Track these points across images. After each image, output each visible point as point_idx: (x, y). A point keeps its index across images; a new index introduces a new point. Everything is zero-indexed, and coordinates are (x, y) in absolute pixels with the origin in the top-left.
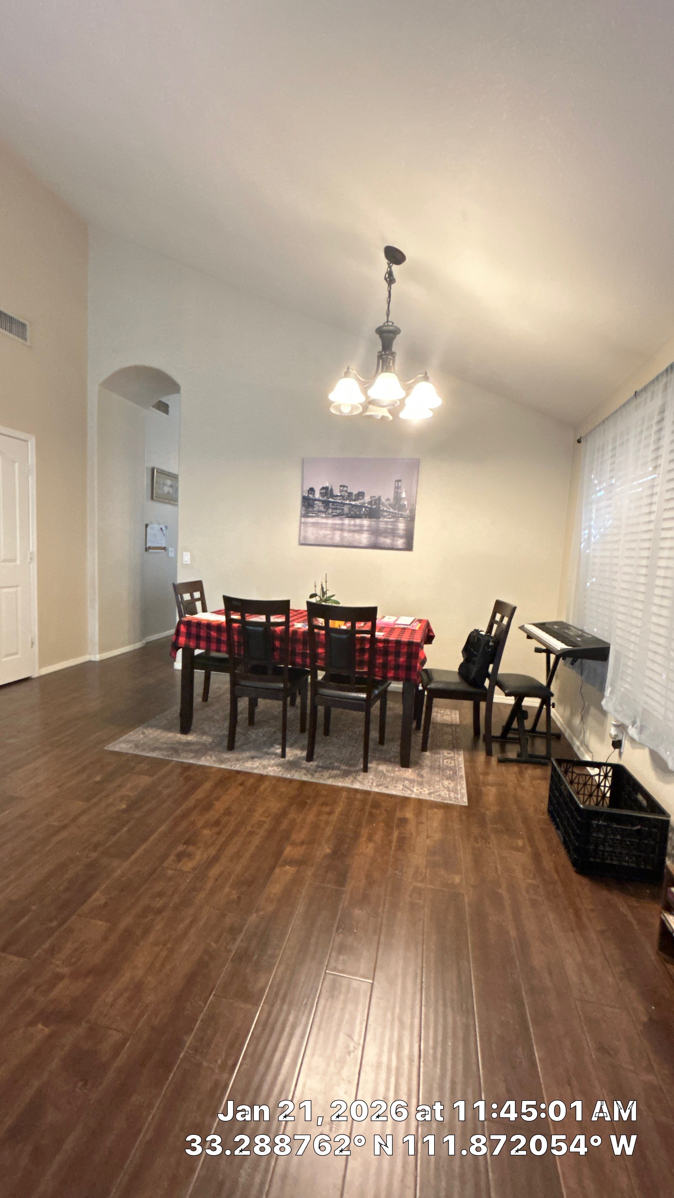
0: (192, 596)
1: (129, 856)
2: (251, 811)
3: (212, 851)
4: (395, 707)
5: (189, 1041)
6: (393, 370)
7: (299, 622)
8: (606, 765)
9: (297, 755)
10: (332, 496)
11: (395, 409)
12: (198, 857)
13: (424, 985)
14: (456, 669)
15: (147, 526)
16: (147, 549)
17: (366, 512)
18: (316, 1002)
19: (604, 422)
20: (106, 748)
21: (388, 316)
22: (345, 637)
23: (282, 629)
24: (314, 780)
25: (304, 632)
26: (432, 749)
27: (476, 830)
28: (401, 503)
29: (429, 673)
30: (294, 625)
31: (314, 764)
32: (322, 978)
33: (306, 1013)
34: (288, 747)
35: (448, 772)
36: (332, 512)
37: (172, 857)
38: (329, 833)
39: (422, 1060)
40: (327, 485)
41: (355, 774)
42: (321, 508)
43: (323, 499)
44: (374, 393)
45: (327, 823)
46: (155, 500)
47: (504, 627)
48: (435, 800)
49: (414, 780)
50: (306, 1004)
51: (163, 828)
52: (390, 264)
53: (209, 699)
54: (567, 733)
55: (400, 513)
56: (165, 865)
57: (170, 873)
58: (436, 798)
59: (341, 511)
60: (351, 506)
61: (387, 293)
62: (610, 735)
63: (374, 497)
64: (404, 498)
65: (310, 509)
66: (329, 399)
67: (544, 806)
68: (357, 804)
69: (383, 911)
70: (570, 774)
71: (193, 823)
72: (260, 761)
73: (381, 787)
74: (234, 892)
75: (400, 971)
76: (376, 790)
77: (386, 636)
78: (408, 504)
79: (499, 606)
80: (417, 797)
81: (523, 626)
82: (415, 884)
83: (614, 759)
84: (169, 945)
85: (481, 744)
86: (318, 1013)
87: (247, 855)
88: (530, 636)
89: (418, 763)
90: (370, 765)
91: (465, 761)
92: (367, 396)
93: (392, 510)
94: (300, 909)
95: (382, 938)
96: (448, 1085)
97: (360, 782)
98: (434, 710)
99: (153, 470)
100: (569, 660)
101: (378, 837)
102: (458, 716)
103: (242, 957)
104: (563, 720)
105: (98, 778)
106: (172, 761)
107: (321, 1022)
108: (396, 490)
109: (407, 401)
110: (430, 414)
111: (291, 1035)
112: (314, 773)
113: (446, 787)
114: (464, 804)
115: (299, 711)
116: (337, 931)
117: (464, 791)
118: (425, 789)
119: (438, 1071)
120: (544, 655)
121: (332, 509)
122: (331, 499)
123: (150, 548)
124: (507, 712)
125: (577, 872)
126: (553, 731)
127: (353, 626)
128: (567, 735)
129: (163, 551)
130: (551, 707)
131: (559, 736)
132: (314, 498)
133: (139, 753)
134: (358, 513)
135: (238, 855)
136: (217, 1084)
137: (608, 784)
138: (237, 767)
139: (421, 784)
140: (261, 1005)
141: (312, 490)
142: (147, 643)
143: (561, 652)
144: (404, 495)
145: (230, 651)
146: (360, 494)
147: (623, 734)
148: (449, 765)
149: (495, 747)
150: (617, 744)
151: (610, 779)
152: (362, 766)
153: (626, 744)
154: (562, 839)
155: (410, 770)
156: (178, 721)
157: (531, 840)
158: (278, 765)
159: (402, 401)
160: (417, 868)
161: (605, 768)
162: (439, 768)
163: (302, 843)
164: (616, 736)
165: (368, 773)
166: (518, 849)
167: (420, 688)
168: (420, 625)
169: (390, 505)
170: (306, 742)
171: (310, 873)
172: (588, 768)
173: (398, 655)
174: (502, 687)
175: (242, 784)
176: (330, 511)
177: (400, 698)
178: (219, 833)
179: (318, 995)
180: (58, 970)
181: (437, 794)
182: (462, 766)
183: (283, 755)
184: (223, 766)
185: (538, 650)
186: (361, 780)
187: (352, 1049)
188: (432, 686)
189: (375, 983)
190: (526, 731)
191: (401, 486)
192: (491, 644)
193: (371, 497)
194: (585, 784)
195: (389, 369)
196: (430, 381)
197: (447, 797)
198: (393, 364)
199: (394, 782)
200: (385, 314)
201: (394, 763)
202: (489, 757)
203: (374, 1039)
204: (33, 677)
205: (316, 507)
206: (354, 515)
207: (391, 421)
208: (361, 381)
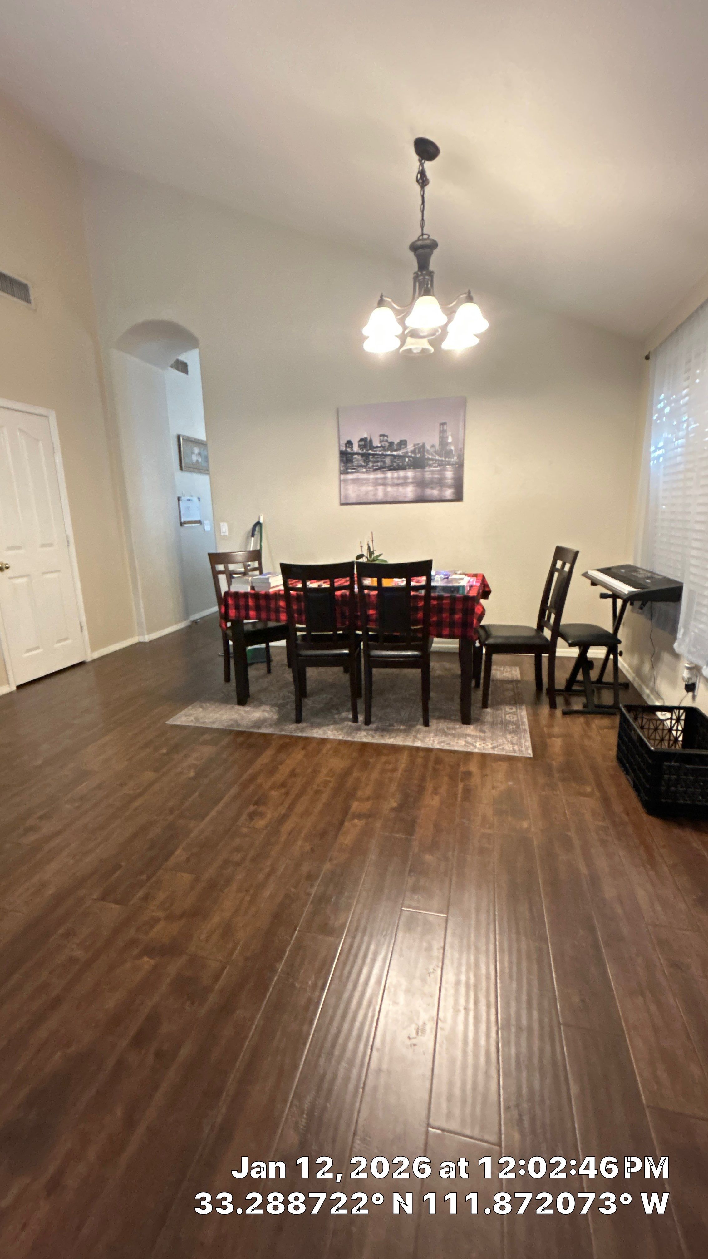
1: (203, 818)
2: (315, 772)
3: (282, 810)
4: (452, 668)
5: (281, 967)
6: (431, 291)
8: (679, 708)
10: (372, 448)
11: (437, 338)
12: (269, 816)
13: (497, 917)
15: (179, 499)
16: (182, 524)
17: (409, 462)
18: (394, 933)
19: (677, 330)
20: (167, 723)
21: (422, 227)
22: (399, 595)
24: (375, 741)
26: (493, 706)
27: (541, 780)
28: (448, 448)
29: (487, 628)
31: (373, 726)
32: (399, 913)
33: (386, 944)
35: (511, 727)
36: (373, 466)
37: (244, 817)
38: (395, 788)
39: (498, 978)
40: (365, 435)
41: (416, 732)
42: (360, 462)
43: (363, 452)
45: (391, 780)
46: (185, 471)
47: (566, 575)
48: (499, 753)
49: (476, 735)
50: (385, 935)
51: (233, 791)
52: (422, 160)
54: (636, 683)
56: (239, 823)
57: (245, 830)
59: (382, 464)
60: (393, 457)
61: (420, 198)
62: (683, 678)
63: (418, 444)
64: (450, 442)
65: (349, 465)
66: (362, 334)
67: (613, 753)
68: (419, 761)
69: (453, 856)
70: (640, 721)
71: (260, 786)
73: (442, 744)
74: (307, 844)
75: (473, 906)
76: (438, 746)
78: (455, 449)
79: (560, 553)
80: (480, 751)
81: (587, 573)
82: (482, 830)
83: (688, 702)
84: (252, 892)
85: (545, 698)
86: (398, 943)
87: (316, 811)
88: (594, 582)
89: (480, 719)
90: (430, 722)
91: (528, 714)
92: (405, 328)
93: (437, 458)
94: (373, 856)
95: (454, 879)
96: (524, 997)
97: (421, 740)
98: (494, 667)
99: (179, 437)
100: (637, 604)
101: (443, 790)
102: (518, 673)
103: (322, 899)
104: (632, 669)
105: (164, 751)
107: (401, 949)
108: (441, 434)
109: (449, 328)
110: (476, 341)
111: (374, 960)
112: (374, 735)
113: (509, 740)
114: (529, 756)
116: (409, 874)
117: (529, 743)
118: (488, 743)
119: (514, 985)
120: (610, 601)
121: (373, 462)
122: (370, 452)
123: (185, 523)
124: (571, 665)
125: (648, 813)
126: (621, 680)
128: (636, 685)
129: (199, 524)
130: (618, 655)
131: (627, 685)
132: (352, 452)
133: (200, 725)
134: (401, 464)
135: (307, 813)
136: (310, 1000)
137: (680, 728)
139: (483, 739)
140: (344, 937)
141: (349, 443)
142: (193, 622)
143: (629, 596)
144: (450, 440)
146: (403, 443)
147: (697, 677)
148: (512, 720)
149: (560, 700)
150: (690, 687)
151: (682, 723)
153: (701, 687)
154: (632, 783)
155: (472, 727)
156: (234, 694)
157: (599, 785)
158: (336, 731)
159: (444, 328)
160: (484, 818)
161: (677, 711)
162: (502, 723)
163: (368, 799)
164: (689, 679)
165: (429, 732)
166: (585, 795)
167: (478, 644)
168: (475, 580)
169: (435, 452)
171: (378, 824)
172: (659, 714)
173: (452, 611)
174: (565, 638)
175: (304, 748)
176: (371, 464)
177: (457, 658)
178: (287, 794)
179: (395, 928)
180: (154, 914)
181: (501, 747)
182: (526, 720)
185: (603, 596)
186: (422, 738)
187: (431, 970)
188: (491, 641)
189: (450, 917)
190: (593, 683)
191: (446, 429)
193: (414, 445)
194: (656, 729)
195: (427, 292)
196: (474, 301)
197: (511, 750)
198: (432, 285)
199: (456, 739)
200: (420, 225)
201: (455, 721)
202: (553, 710)
203: (452, 963)
204: (86, 661)
205: (355, 461)
206: (397, 467)
207: (433, 353)
208: (396, 309)
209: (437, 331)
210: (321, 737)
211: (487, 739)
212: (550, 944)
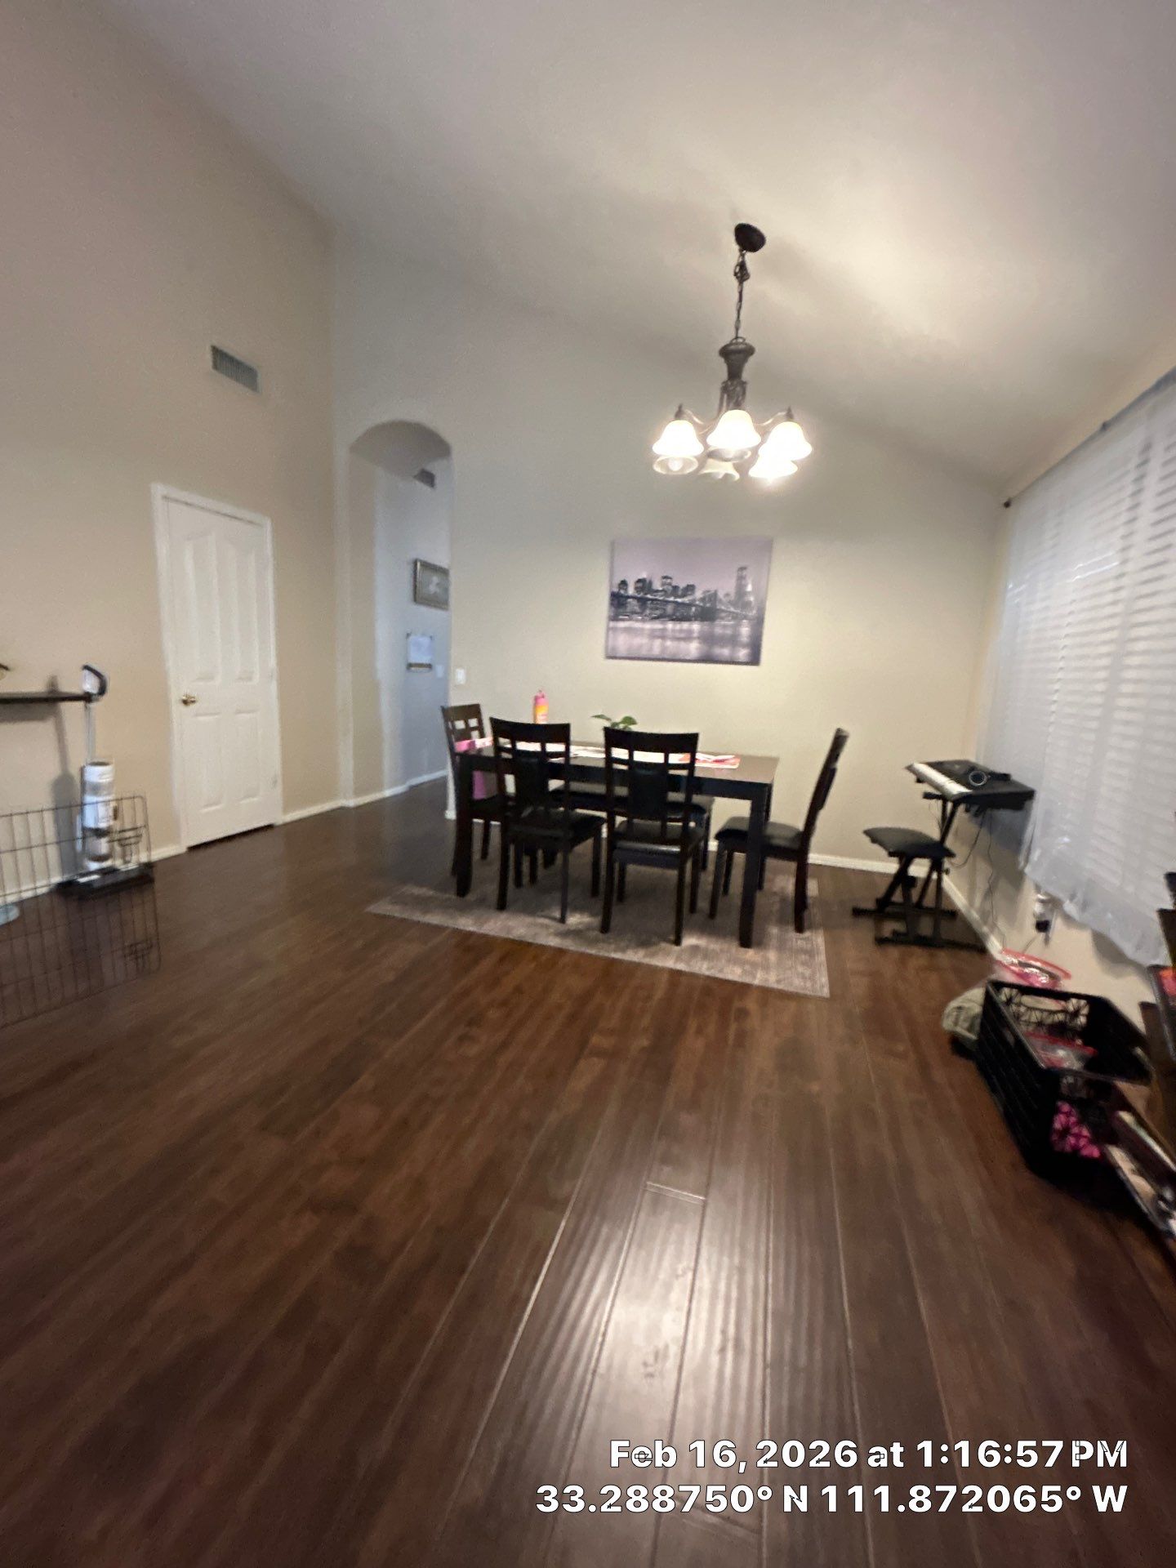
0: (469, 724)
1: (399, 1036)
2: (547, 990)
5: (481, 1247)
6: (742, 404)
10: (651, 591)
11: (743, 465)
12: (483, 1042)
15: (408, 635)
16: (409, 667)
17: (696, 612)
18: (634, 1217)
20: (368, 911)
21: (737, 329)
22: (654, 773)
26: (780, 927)
27: (840, 1031)
28: (746, 599)
32: (641, 1191)
33: (623, 1227)
35: (803, 956)
36: (651, 614)
37: (452, 1040)
38: (647, 1022)
39: (770, 1294)
40: (644, 575)
42: (635, 608)
43: (639, 596)
44: (716, 440)
45: (643, 1010)
46: (420, 603)
49: (757, 963)
50: (622, 1219)
51: (441, 1005)
52: (743, 251)
53: (490, 856)
55: (744, 612)
56: (444, 1047)
57: (450, 1057)
58: (787, 987)
59: (662, 612)
60: (676, 605)
61: (737, 295)
62: (1033, 913)
63: (708, 591)
64: (749, 592)
65: (621, 610)
66: (653, 452)
68: (682, 989)
69: (717, 1121)
71: (476, 1002)
73: (713, 970)
74: (530, 1084)
75: (740, 1190)
76: (707, 973)
78: (756, 599)
80: (761, 984)
81: (913, 766)
82: (758, 1089)
84: (453, 1140)
86: (638, 1232)
87: (544, 1043)
88: (921, 778)
89: (762, 942)
91: (826, 944)
92: (706, 446)
93: (732, 609)
94: (611, 1110)
95: (718, 1150)
99: (416, 562)
100: (972, 809)
101: (710, 1030)
103: (543, 1159)
104: (961, 894)
105: (359, 944)
107: (641, 1242)
108: (739, 581)
109: (760, 452)
110: (794, 469)
113: (800, 973)
114: (825, 995)
116: (659, 1138)
117: (823, 979)
118: (772, 975)
119: (792, 1308)
120: (938, 803)
121: (651, 609)
122: (649, 596)
123: (412, 665)
126: (944, 907)
127: (666, 758)
128: (965, 914)
129: (428, 669)
130: (944, 873)
131: (954, 915)
132: (626, 594)
133: (408, 918)
134: (686, 614)
135: (531, 1044)
136: (516, 1295)
139: (766, 967)
140: (567, 1214)
141: (624, 584)
142: (412, 788)
143: (961, 798)
144: (749, 588)
146: (690, 587)
147: (1052, 911)
148: (804, 947)
149: (868, 923)
150: (1043, 926)
153: (1057, 924)
155: (752, 951)
157: (915, 1043)
159: (755, 451)
160: (762, 1071)
162: (791, 950)
163: (612, 1032)
164: (1042, 915)
166: (896, 1055)
169: (730, 602)
171: (623, 1068)
175: (535, 959)
176: (648, 612)
178: (508, 1016)
179: (636, 1210)
180: (325, 1155)
181: (789, 981)
182: (822, 948)
185: (931, 797)
187: (680, 1272)
189: (710, 1201)
191: (745, 576)
193: (704, 592)
195: (738, 405)
196: (795, 420)
197: (801, 986)
198: (744, 398)
199: (731, 965)
200: (734, 326)
201: (731, 941)
203: (708, 1265)
204: (277, 825)
205: (629, 607)
206: (680, 617)
207: (738, 480)
208: (697, 424)
209: (745, 453)
211: (772, 968)
212: (841, 1254)
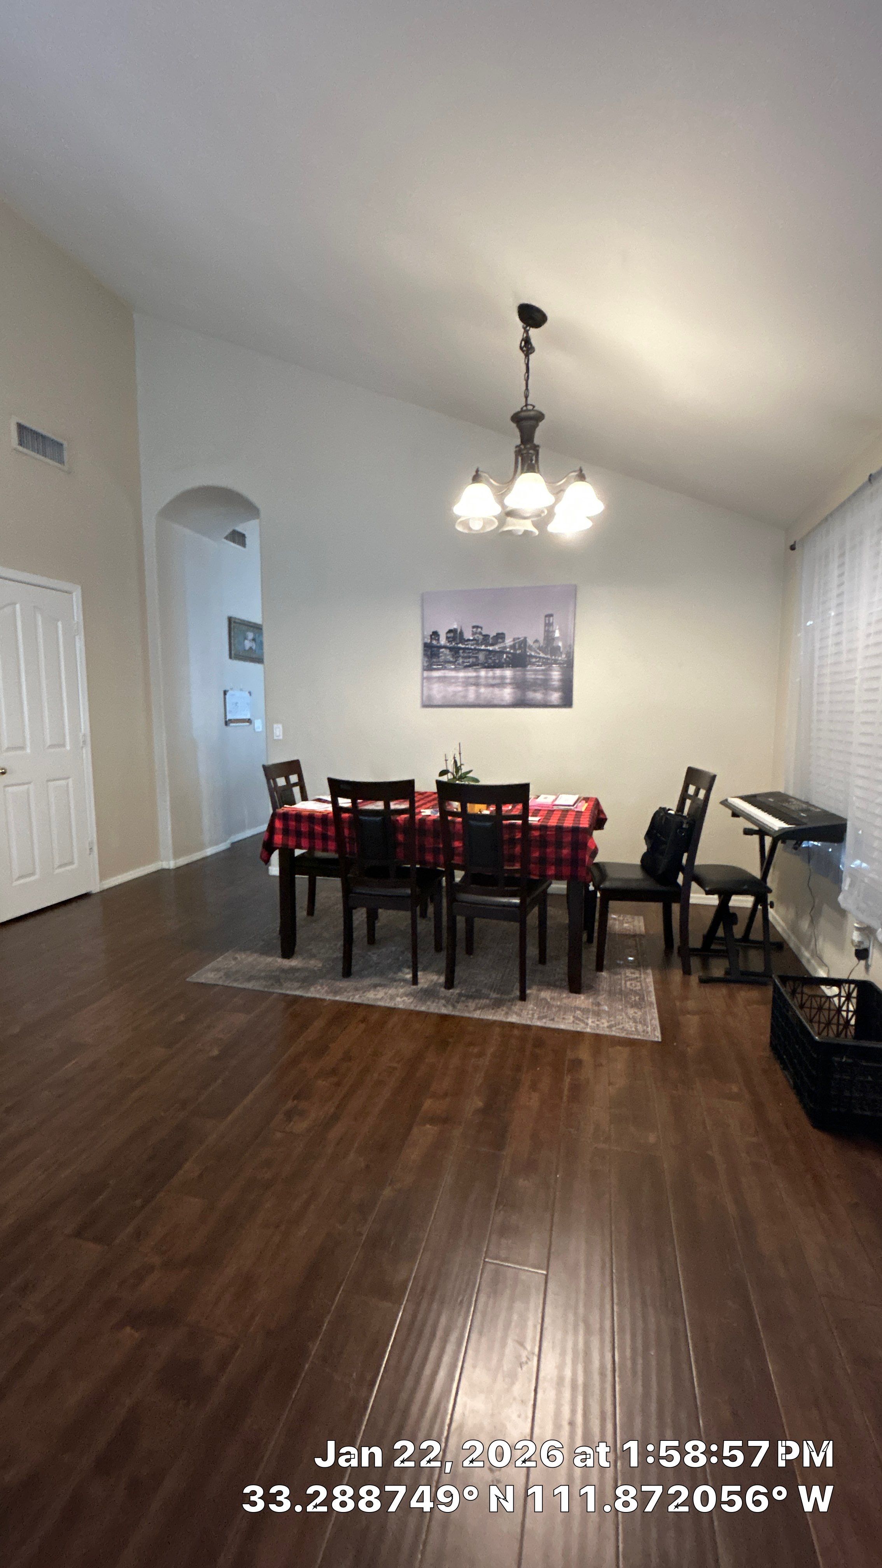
0: (287, 780)
1: (225, 1116)
2: (376, 1054)
3: (330, 1108)
4: (558, 915)
5: (315, 1348)
6: (536, 468)
7: (428, 808)
8: (850, 982)
9: (432, 981)
10: (463, 640)
11: (543, 519)
12: (313, 1115)
13: (614, 1277)
14: (637, 861)
15: (225, 693)
16: (227, 723)
17: (508, 659)
18: (474, 1299)
19: (826, 519)
20: (189, 979)
21: (526, 397)
22: (488, 824)
23: (405, 818)
24: (457, 1013)
25: (434, 821)
26: (609, 970)
27: (674, 1073)
28: (554, 644)
29: (602, 867)
30: (420, 812)
31: (456, 991)
32: (481, 1267)
33: (462, 1313)
34: (421, 971)
35: (633, 997)
36: (463, 662)
37: (280, 1116)
38: (480, 1080)
39: (617, 1374)
40: (455, 626)
41: (510, 1003)
42: (448, 657)
43: (451, 645)
44: (512, 501)
45: (476, 1068)
46: (235, 659)
47: (700, 804)
48: (618, 1035)
49: (588, 1009)
50: (461, 1302)
51: (267, 1079)
52: (526, 327)
53: (316, 912)
54: (792, 942)
55: (553, 657)
56: (272, 1125)
57: (278, 1135)
58: (619, 1032)
59: (474, 660)
60: (487, 653)
61: (524, 366)
62: (852, 941)
63: (519, 638)
64: (558, 638)
65: (435, 660)
66: (453, 513)
67: (766, 1038)
68: (514, 1042)
69: (556, 1181)
70: (799, 996)
71: (304, 1073)
72: (386, 990)
73: (544, 1020)
74: (361, 1159)
75: (582, 1258)
76: (539, 1023)
77: (542, 822)
78: (563, 644)
79: (693, 775)
80: (593, 1032)
81: (726, 800)
82: (596, 1145)
83: (859, 974)
84: (283, 1228)
85: (676, 959)
86: (478, 1315)
87: (376, 1110)
88: (736, 812)
89: (592, 987)
90: (528, 992)
91: (655, 982)
92: (503, 506)
93: (542, 655)
94: (448, 1180)
95: (556, 1215)
96: (653, 1407)
97: (516, 1013)
98: (611, 916)
99: (230, 620)
100: (791, 842)
101: (544, 1085)
102: (642, 924)
103: (377, 1242)
104: (786, 923)
105: (182, 1018)
106: (274, 993)
107: (482, 1325)
108: (547, 628)
109: (557, 509)
110: (589, 524)
111: (445, 1341)
112: (456, 1004)
113: (631, 1016)
114: (656, 1039)
115: (432, 924)
116: (496, 1208)
117: (656, 1022)
118: (603, 1021)
119: (640, 1389)
120: (756, 838)
121: (463, 657)
122: (460, 645)
123: (230, 720)
124: (709, 916)
125: (815, 1126)
126: (772, 940)
127: (499, 809)
128: (792, 945)
129: (248, 724)
130: (769, 907)
131: (780, 946)
132: (439, 645)
133: (230, 985)
134: (497, 661)
135: (363, 1112)
136: (353, 1402)
137: (851, 1008)
138: (357, 999)
139: (598, 1014)
140: (404, 1302)
141: (435, 635)
142: (233, 844)
143: (779, 833)
144: (557, 634)
145: (340, 849)
146: (500, 636)
147: (870, 941)
148: (634, 989)
149: (695, 962)
150: (862, 954)
151: (854, 1001)
152: (518, 993)
153: (874, 954)
154: (791, 1082)
155: (582, 997)
156: (278, 942)
157: (749, 1083)
158: (407, 995)
159: (551, 510)
160: (598, 1125)
161: (847, 985)
162: (621, 992)
163: (446, 1095)
164: (859, 942)
165: (526, 1002)
166: (732, 1097)
167: (591, 888)
168: (586, 805)
169: (539, 648)
170: (443, 964)
171: (457, 1132)
172: (823, 987)
173: (559, 845)
174: (701, 884)
175: (364, 1020)
176: (461, 660)
177: (564, 903)
178: (338, 1084)
179: (476, 1290)
180: (146, 1259)
181: (620, 1026)
182: (652, 989)
183: (415, 981)
184: (338, 998)
185: (748, 832)
186: (518, 1011)
187: (524, 1359)
188: (607, 884)
189: (550, 1275)
190: (736, 940)
191: (553, 623)
192: (684, 826)
193: (514, 640)
194: (820, 1008)
195: (532, 469)
196: (587, 479)
197: (633, 1031)
198: (537, 460)
199: (562, 1013)
200: (523, 395)
201: (561, 987)
202: (687, 976)
203: (553, 1348)
204: (94, 892)
205: (441, 656)
206: (492, 665)
207: (536, 536)
208: (495, 486)
209: (543, 512)
210: (388, 1005)
211: (603, 1015)
212: (687, 1323)
